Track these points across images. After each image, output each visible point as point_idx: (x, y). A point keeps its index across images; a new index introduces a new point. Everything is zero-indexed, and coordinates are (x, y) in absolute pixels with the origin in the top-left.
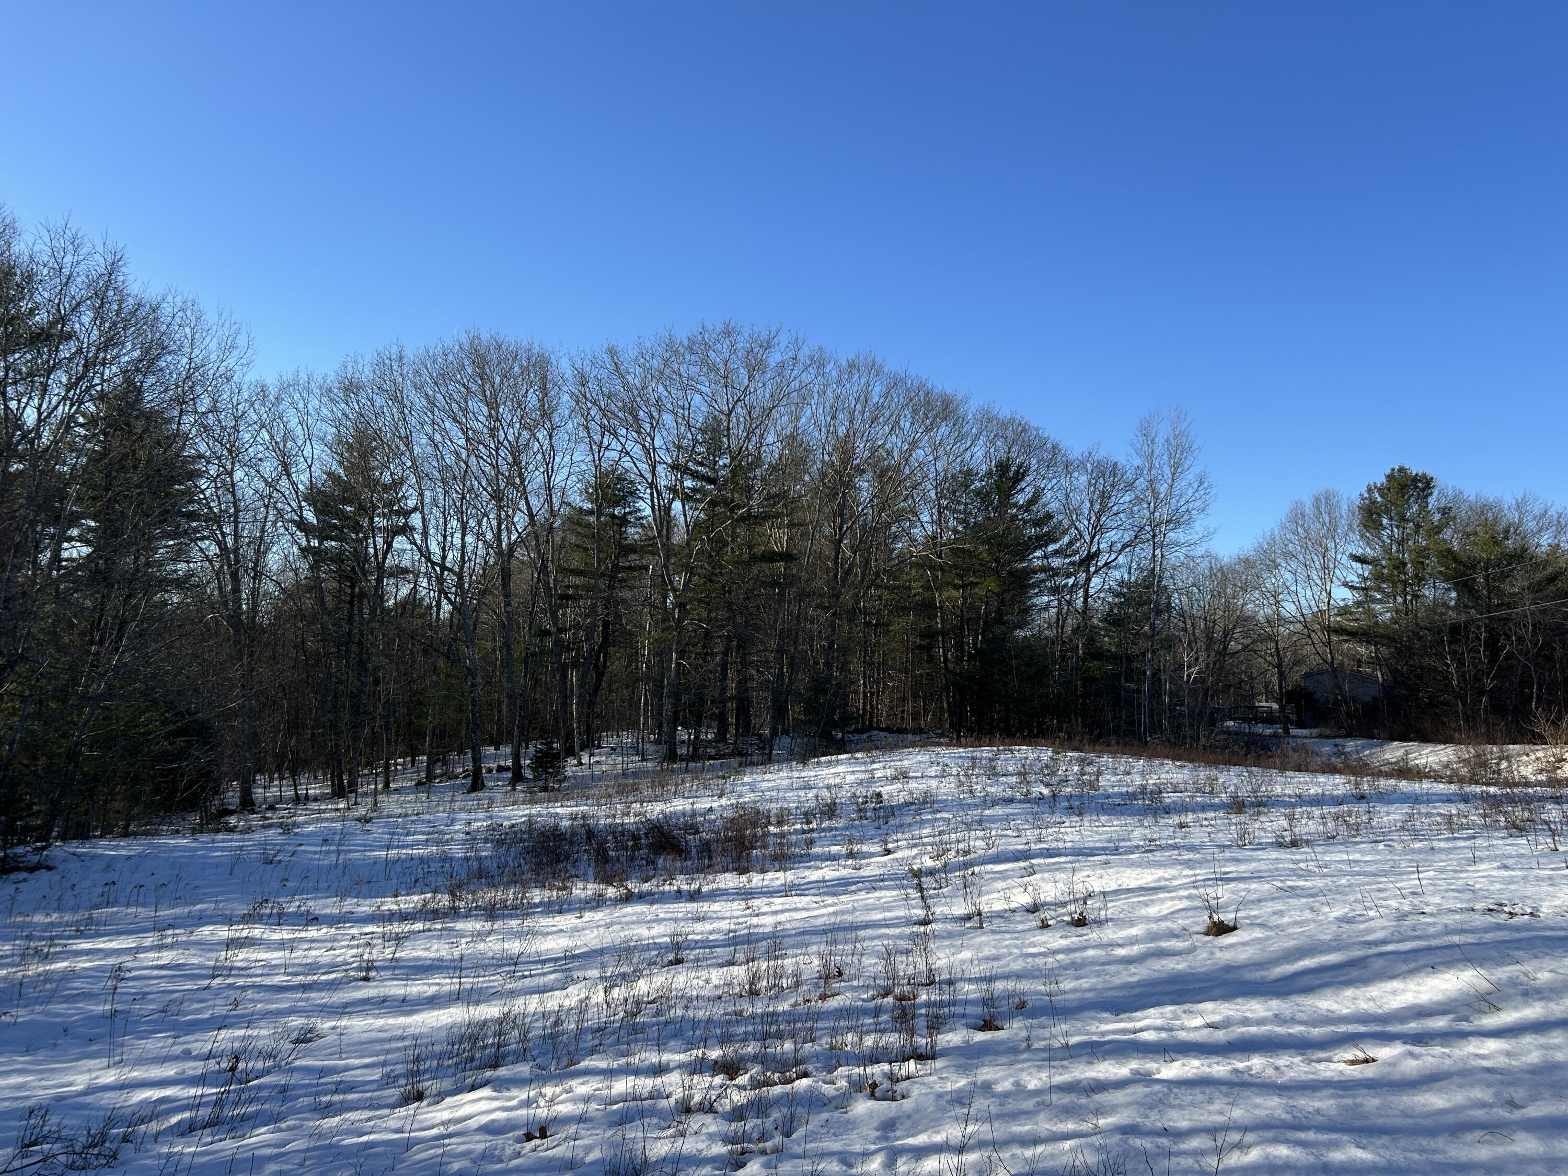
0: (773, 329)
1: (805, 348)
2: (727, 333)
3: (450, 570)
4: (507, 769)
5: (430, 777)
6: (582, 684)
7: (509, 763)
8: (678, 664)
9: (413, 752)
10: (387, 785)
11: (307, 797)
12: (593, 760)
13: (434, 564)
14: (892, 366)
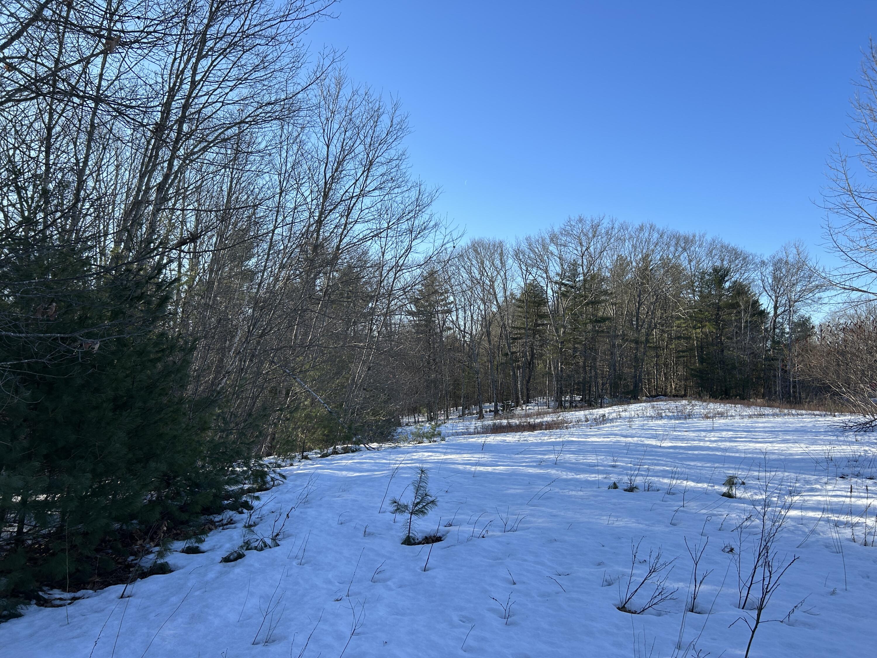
0: (601, 217)
1: (617, 223)
2: (581, 220)
3: (467, 333)
4: (493, 411)
5: (463, 414)
6: (523, 377)
7: (493, 409)
8: (562, 368)
9: (456, 406)
10: (448, 416)
11: (418, 422)
12: (527, 408)
13: (462, 331)
14: (660, 226)
